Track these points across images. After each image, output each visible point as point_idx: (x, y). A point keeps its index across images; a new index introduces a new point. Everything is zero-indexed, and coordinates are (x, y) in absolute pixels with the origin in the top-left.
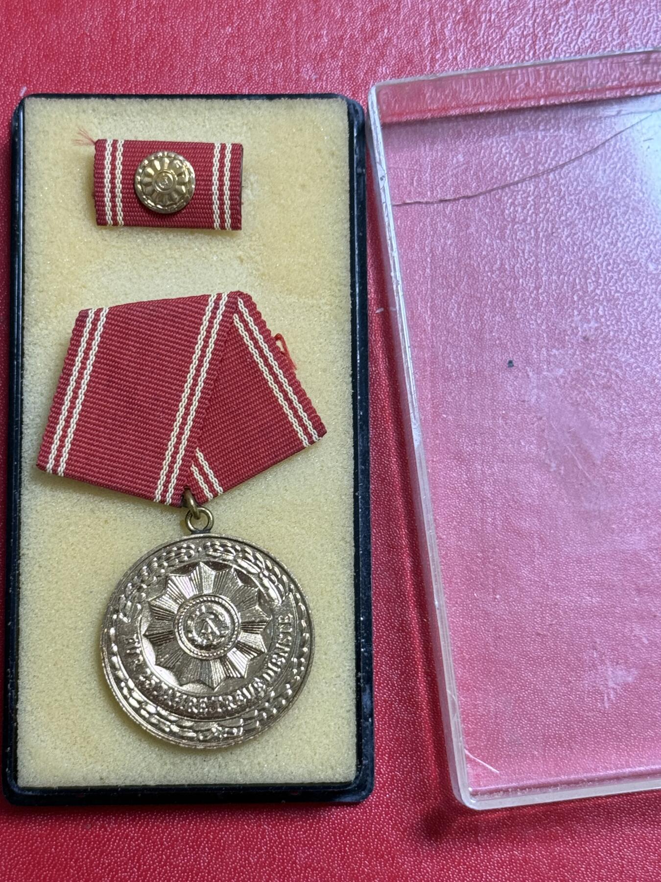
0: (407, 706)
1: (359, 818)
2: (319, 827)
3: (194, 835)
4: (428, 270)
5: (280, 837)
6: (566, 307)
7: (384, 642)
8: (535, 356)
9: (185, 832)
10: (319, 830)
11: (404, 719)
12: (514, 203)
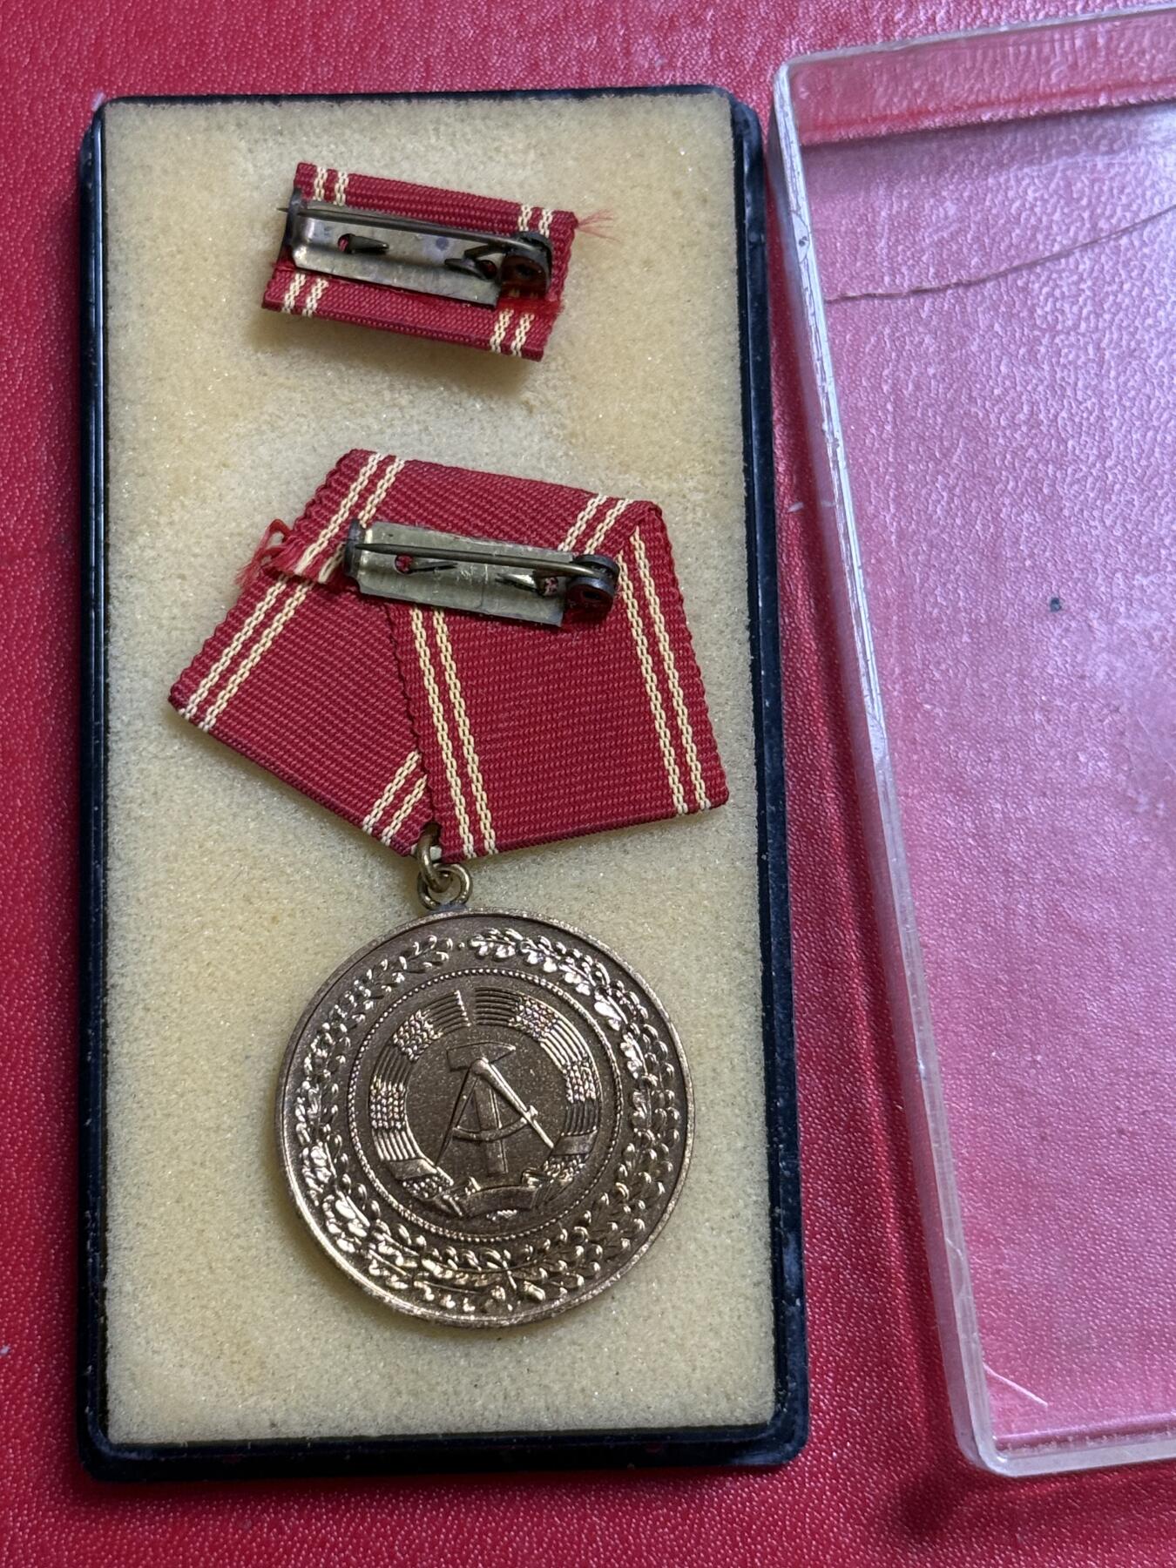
0: (869, 1276)
1: (780, 1500)
2: (701, 1520)
3: (455, 1538)
4: (888, 428)
5: (624, 1540)
6: (1160, 493)
7: (821, 1151)
8: (1103, 589)
9: (438, 1532)
10: (702, 1524)
11: (863, 1302)
12: (1053, 295)
